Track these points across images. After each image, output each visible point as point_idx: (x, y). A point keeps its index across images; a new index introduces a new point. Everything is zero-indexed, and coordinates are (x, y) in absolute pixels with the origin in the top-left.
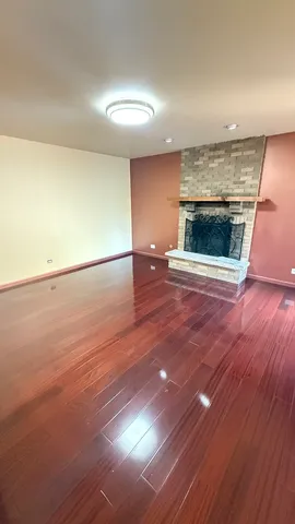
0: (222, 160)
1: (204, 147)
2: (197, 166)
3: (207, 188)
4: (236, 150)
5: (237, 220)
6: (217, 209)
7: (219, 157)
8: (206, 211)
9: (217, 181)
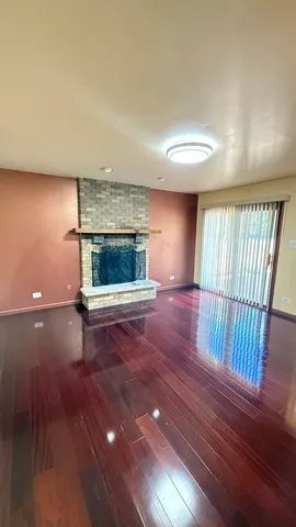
0: (123, 198)
1: (106, 182)
2: (101, 199)
3: (112, 221)
4: (133, 193)
5: (139, 248)
6: (123, 240)
7: (120, 195)
8: (113, 243)
9: (120, 215)
